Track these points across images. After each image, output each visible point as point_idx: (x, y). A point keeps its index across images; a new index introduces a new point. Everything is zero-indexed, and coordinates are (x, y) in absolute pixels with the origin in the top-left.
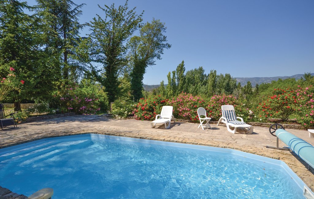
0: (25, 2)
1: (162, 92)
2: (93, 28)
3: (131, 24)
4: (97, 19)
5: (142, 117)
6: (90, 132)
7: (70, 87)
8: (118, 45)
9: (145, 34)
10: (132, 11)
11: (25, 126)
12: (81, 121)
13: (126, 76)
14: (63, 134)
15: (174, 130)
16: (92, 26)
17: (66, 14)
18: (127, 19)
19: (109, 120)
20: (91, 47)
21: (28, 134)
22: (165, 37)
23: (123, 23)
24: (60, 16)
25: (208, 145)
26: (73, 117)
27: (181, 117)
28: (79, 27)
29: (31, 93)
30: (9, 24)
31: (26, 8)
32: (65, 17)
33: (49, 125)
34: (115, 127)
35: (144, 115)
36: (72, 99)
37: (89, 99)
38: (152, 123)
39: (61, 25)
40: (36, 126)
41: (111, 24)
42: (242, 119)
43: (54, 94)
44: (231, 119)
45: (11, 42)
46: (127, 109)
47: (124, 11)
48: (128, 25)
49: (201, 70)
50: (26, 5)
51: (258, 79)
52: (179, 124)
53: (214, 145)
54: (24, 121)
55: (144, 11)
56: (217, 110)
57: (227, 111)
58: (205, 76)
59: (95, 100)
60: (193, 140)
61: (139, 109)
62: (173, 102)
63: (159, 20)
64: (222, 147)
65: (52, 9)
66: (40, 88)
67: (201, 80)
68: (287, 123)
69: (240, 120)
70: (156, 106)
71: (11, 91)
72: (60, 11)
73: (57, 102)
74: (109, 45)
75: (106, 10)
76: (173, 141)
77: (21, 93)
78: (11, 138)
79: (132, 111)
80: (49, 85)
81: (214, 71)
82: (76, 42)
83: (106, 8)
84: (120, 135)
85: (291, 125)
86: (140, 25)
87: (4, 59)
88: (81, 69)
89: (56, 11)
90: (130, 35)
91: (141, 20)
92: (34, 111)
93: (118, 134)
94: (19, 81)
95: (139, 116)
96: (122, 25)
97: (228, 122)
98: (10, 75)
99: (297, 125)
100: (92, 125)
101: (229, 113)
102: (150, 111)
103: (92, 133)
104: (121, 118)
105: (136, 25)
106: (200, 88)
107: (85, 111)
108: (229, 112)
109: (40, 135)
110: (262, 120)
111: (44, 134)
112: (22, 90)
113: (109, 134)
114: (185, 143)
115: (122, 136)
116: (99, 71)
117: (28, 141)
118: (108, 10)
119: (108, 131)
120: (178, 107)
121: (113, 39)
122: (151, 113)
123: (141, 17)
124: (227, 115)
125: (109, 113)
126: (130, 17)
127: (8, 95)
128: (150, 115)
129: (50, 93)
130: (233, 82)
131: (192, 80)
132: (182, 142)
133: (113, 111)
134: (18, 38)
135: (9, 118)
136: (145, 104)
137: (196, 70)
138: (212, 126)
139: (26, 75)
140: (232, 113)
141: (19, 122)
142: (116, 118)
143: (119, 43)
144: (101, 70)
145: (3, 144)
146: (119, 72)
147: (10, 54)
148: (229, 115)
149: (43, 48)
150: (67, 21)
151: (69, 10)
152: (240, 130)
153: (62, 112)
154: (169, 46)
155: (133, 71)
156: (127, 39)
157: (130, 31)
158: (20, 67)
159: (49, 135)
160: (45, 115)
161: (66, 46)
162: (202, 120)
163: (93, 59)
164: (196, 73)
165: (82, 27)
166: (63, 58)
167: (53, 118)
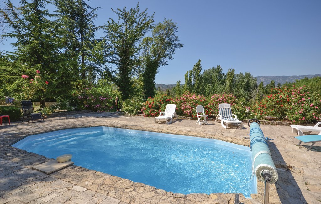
0: (46, 10)
1: (178, 92)
2: (107, 31)
3: (143, 26)
4: (111, 22)
5: (149, 114)
6: (102, 125)
7: (87, 87)
8: (130, 47)
9: (157, 35)
10: (144, 13)
11: (50, 120)
12: (95, 117)
13: (140, 76)
14: (81, 126)
15: (174, 125)
16: (106, 29)
17: (83, 18)
18: (139, 20)
19: (120, 116)
20: (106, 49)
21: (52, 125)
22: (177, 37)
23: (136, 24)
24: (77, 19)
25: (196, 136)
26: (89, 114)
27: (185, 115)
28: (95, 29)
29: (54, 92)
30: (35, 32)
31: (47, 15)
32: (82, 21)
33: (69, 119)
34: (124, 122)
35: (151, 113)
36: (88, 98)
37: (103, 98)
38: (156, 119)
39: (78, 28)
40: (59, 120)
41: (124, 26)
42: (236, 116)
43: (73, 93)
44: (227, 116)
45: (36, 48)
46: (136, 107)
47: (136, 13)
48: (140, 27)
49: (219, 68)
50: (48, 13)
51: (284, 77)
52: (181, 120)
53: (202, 136)
54: (49, 116)
55: (155, 12)
56: (216, 108)
57: (224, 108)
58: (224, 75)
59: (108, 99)
60: (186, 133)
61: (146, 107)
62: (177, 100)
63: (171, 20)
64: (208, 138)
65: (70, 14)
66: (61, 88)
67: (219, 80)
68: (280, 121)
69: (234, 117)
70: (161, 105)
71: (38, 91)
72: (77, 15)
73: (76, 100)
74: (122, 46)
75: (119, 13)
76: (169, 133)
77: (46, 93)
78: (40, 128)
79: (141, 109)
80: (68, 86)
81: (232, 70)
82: (92, 45)
83: (118, 12)
84: (126, 128)
85: (283, 122)
86: (152, 26)
87: (31, 63)
88: (97, 70)
89: (74, 15)
90: (142, 36)
91: (152, 22)
92: (56, 108)
93: (125, 127)
94: (44, 81)
95: (147, 113)
96: (134, 27)
97: (223, 118)
98: (37, 77)
99: (288, 122)
100: (104, 120)
101: (225, 111)
102: (156, 109)
103: (103, 126)
104: (131, 115)
105: (148, 26)
106: (217, 87)
107: (99, 109)
108: (225, 109)
109: (62, 126)
110: (257, 118)
111: (66, 126)
112: (47, 89)
113: (117, 127)
114: (179, 134)
115: (127, 128)
116: (113, 72)
117: (53, 130)
118: (121, 13)
119: (117, 125)
120: (181, 105)
121: (126, 41)
122: (157, 111)
123: (152, 18)
124: (223, 113)
125: (120, 111)
126: (142, 18)
127: (36, 94)
128: (156, 112)
129: (70, 92)
130: (253, 81)
131: (209, 79)
132: (176, 134)
133: (124, 109)
134: (42, 44)
135: (37, 113)
136: (152, 103)
137: (213, 69)
138: (210, 122)
139: (49, 77)
140: (228, 111)
141: (45, 117)
142: (126, 115)
143: (132, 44)
144: (115, 71)
145: (35, 132)
146: (133, 72)
147: (36, 58)
148: (225, 113)
149: (63, 51)
150: (83, 24)
151: (85, 14)
152: (232, 126)
153: (80, 110)
154: (181, 46)
155: (146, 71)
156: (140, 40)
157: (142, 32)
158: (45, 70)
159: (69, 127)
160: (66, 111)
161: (83, 49)
162: (199, 117)
163: (107, 60)
164: (214, 72)
165: (97, 30)
166: (81, 60)
167: (72, 114)
